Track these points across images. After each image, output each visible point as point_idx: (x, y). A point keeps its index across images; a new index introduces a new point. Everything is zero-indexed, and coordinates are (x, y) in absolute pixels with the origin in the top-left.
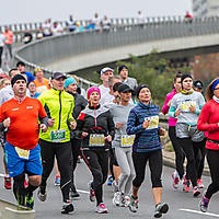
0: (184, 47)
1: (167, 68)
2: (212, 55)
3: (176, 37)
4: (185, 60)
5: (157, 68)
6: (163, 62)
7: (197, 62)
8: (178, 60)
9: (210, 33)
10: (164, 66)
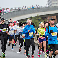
0: (45, 14)
1: (41, 20)
2: (53, 16)
3: (43, 11)
4: (46, 18)
5: (38, 20)
6: (40, 18)
7: (49, 18)
8: (44, 18)
9: (52, 10)
10: (40, 19)
